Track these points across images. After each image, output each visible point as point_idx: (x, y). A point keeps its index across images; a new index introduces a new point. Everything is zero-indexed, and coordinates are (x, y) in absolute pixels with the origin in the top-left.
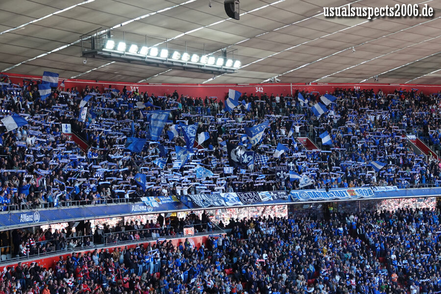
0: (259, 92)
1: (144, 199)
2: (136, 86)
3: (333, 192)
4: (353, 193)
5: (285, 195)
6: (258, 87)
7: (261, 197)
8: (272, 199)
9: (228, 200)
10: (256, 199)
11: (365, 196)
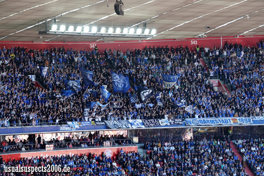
0: (193, 44)
1: (69, 123)
2: (94, 44)
3: (219, 120)
4: (236, 121)
5: (180, 122)
6: (193, 41)
7: (160, 123)
8: (169, 124)
9: (134, 124)
10: (156, 124)
11: (245, 123)
